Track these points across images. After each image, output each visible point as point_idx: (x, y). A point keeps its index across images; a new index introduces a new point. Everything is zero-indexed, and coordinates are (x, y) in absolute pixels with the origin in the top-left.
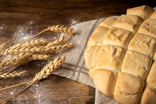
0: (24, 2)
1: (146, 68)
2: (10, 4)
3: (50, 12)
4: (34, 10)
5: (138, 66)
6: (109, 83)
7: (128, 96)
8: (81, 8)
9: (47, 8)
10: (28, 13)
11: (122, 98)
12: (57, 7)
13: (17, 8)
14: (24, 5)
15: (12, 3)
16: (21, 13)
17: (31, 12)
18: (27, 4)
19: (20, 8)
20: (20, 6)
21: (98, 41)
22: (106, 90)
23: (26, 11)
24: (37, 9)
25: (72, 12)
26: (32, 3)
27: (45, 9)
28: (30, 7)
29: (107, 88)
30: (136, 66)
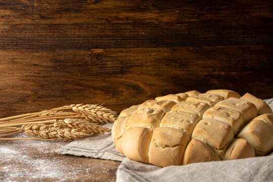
1: (191, 122)
5: (181, 120)
6: (142, 137)
7: (166, 148)
11: (158, 151)
21: (131, 113)
22: (137, 148)
29: (139, 145)
30: (178, 120)
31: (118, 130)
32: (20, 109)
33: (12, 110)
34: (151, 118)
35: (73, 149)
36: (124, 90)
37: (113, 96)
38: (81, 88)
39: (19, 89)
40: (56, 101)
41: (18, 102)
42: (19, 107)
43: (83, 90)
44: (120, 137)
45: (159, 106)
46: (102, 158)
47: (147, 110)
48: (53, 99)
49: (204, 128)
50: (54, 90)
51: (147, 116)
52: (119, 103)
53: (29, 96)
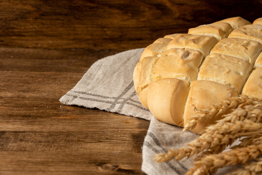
0: (34, 26)
1: (241, 74)
2: (10, 30)
3: (77, 46)
4: (51, 42)
5: (227, 70)
6: (175, 94)
8: (131, 40)
9: (74, 39)
10: (40, 48)
12: (89, 37)
13: (21, 38)
14: (34, 32)
15: (13, 28)
16: (28, 48)
17: (45, 46)
18: (39, 30)
19: (27, 38)
20: (26, 34)
21: (158, 51)
23: (37, 44)
24: (55, 42)
25: (115, 48)
26: (48, 28)
27: (70, 40)
28: (44, 37)
30: (224, 71)
31: (142, 77)
32: (18, 27)
33: (10, 28)
34: (186, 65)
35: (81, 95)
36: (147, 9)
37: (133, 17)
38: (93, 5)
39: (17, 4)
40: (63, 20)
41: (16, 19)
42: (17, 25)
43: (96, 8)
44: (145, 87)
45: (196, 45)
46: (121, 113)
47: (181, 53)
48: (59, 17)
49: (259, 85)
50: (60, 7)
51: (181, 61)
52: (139, 26)
53: (29, 12)
